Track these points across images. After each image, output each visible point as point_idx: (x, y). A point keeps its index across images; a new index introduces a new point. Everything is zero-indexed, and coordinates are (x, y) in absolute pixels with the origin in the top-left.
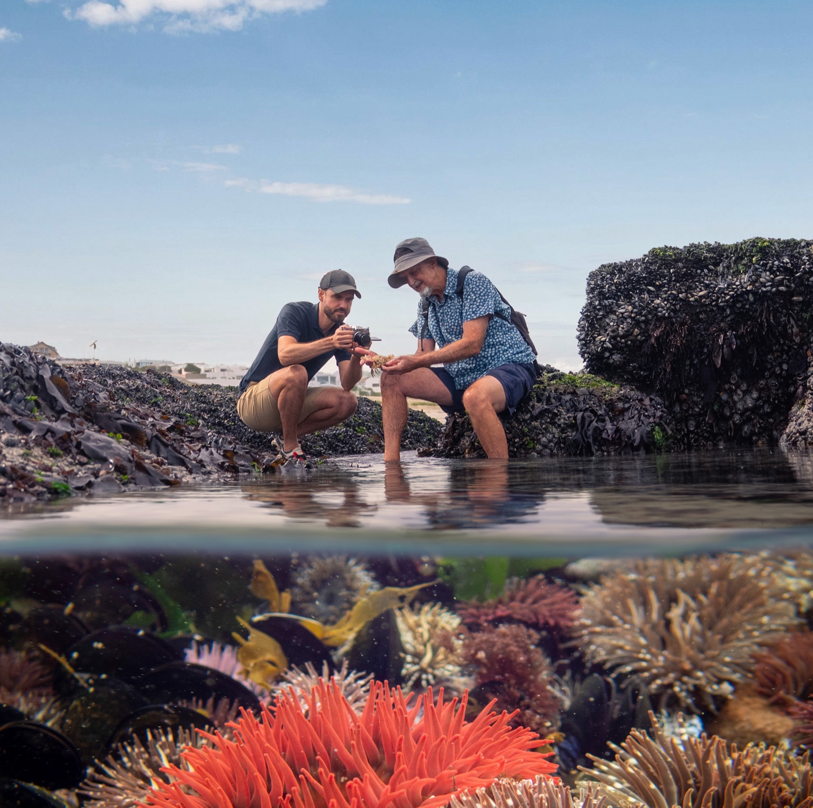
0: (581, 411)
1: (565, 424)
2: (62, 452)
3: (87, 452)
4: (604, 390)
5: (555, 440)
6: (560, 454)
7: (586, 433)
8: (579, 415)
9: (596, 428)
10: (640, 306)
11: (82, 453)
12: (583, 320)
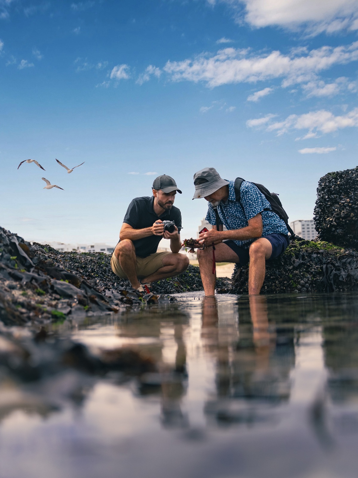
0: (324, 264)
1: (315, 272)
2: (44, 292)
3: (58, 291)
4: (336, 251)
5: (309, 282)
6: (313, 291)
7: (329, 277)
8: (324, 266)
9: (335, 274)
10: (355, 198)
11: (55, 292)
12: (318, 207)
